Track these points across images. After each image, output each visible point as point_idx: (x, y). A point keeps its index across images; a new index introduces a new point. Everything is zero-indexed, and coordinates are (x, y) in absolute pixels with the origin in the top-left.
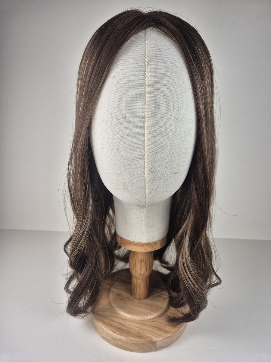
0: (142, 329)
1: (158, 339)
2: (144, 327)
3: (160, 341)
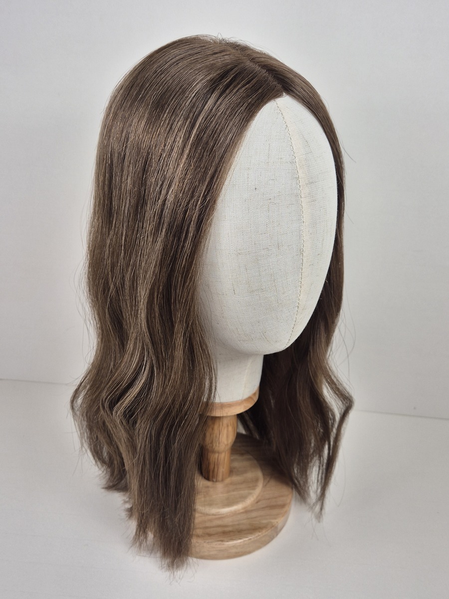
1: (279, 520)
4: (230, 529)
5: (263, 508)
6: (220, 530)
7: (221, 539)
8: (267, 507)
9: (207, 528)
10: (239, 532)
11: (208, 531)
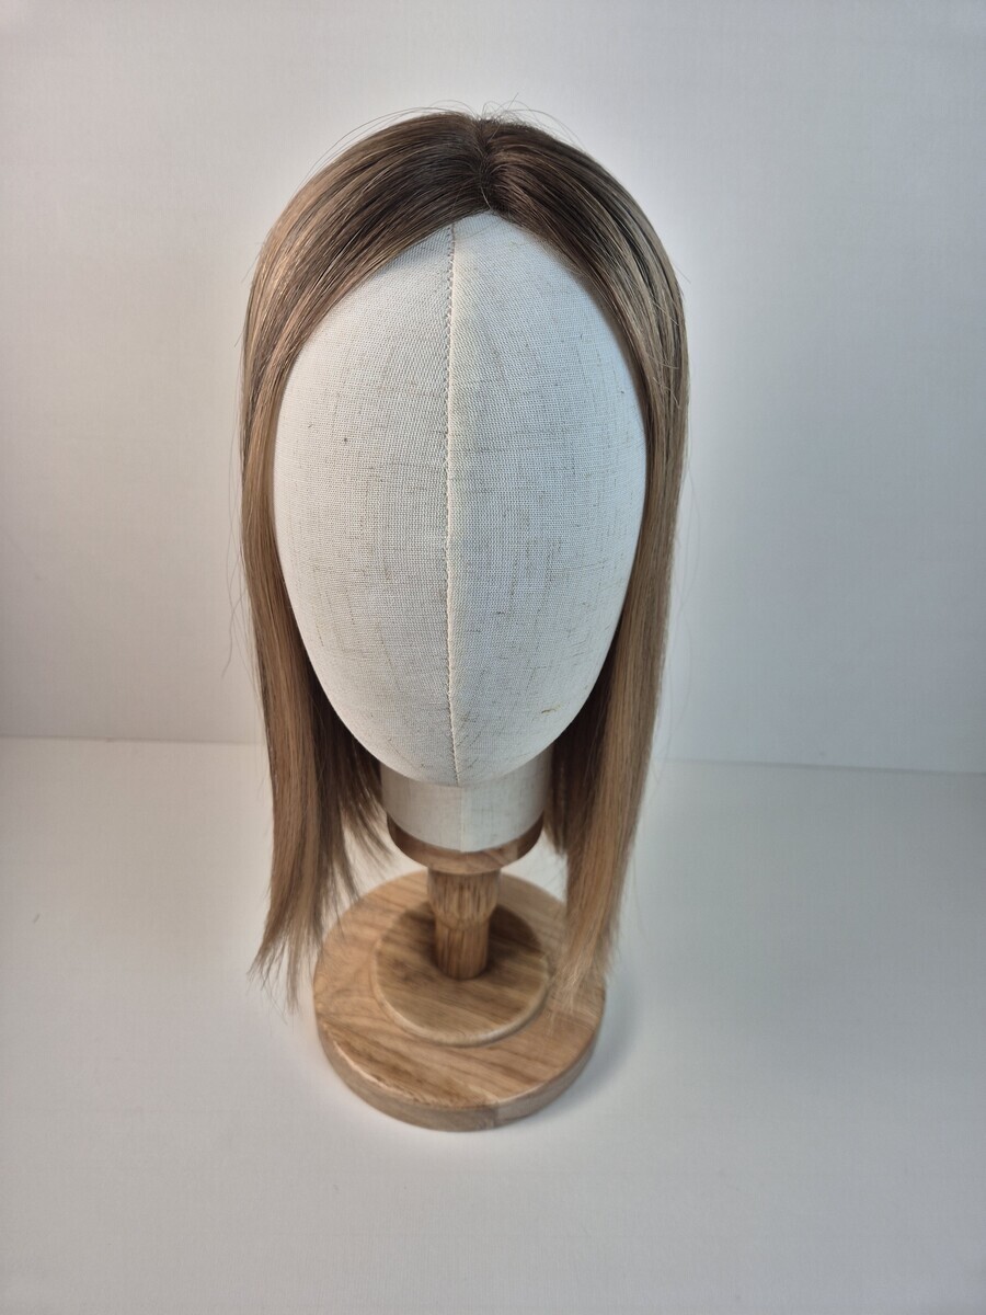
0: (458, 1070)
1: (502, 1101)
2: (464, 1065)
3: (507, 1105)
4: (409, 1068)
5: (493, 1064)
6: (394, 1060)
7: (383, 1077)
8: (500, 1066)
9: (377, 1044)
10: (419, 1081)
11: (373, 1050)
